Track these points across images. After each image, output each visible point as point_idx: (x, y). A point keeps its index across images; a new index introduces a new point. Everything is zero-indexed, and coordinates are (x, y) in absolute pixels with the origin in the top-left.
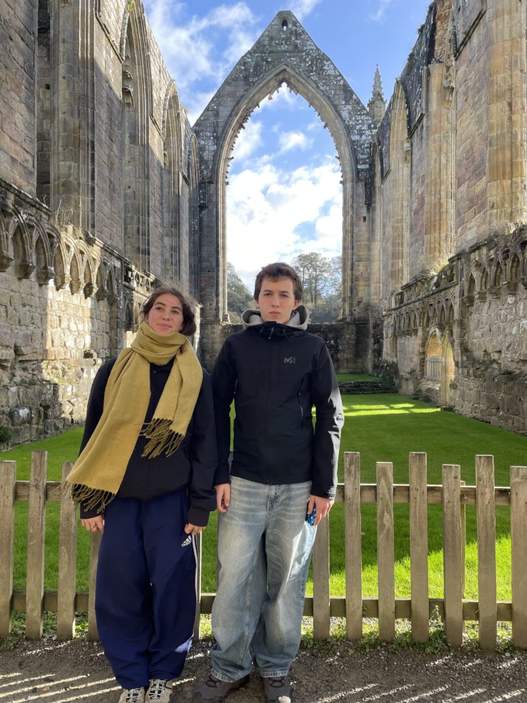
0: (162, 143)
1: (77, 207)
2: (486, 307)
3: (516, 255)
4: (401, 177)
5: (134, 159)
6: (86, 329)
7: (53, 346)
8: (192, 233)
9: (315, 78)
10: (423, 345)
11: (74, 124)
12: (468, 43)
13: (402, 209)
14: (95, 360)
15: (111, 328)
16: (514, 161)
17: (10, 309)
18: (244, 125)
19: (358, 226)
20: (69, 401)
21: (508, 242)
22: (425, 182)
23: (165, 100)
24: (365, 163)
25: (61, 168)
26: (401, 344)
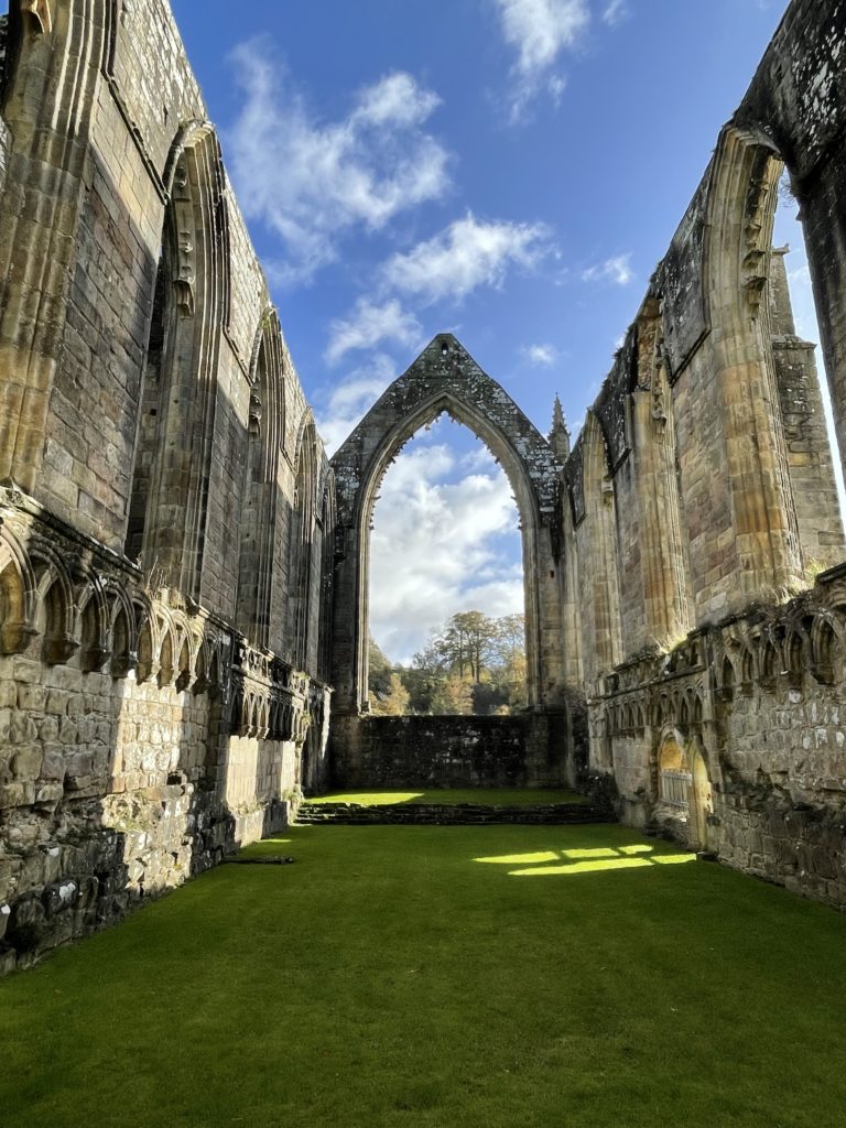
0: (293, 480)
1: (177, 564)
2: (754, 704)
3: (796, 635)
4: (600, 524)
5: (256, 500)
6: (174, 738)
7: (123, 770)
8: (323, 592)
9: (483, 407)
10: (655, 751)
11: (184, 457)
12: (688, 368)
13: (605, 563)
14: (183, 788)
15: (210, 734)
16: (769, 508)
17: (66, 719)
18: (395, 458)
19: (543, 583)
20: (140, 860)
21: (781, 616)
22: (639, 532)
23: (300, 429)
24: (548, 505)
25: (161, 513)
26: (618, 748)
